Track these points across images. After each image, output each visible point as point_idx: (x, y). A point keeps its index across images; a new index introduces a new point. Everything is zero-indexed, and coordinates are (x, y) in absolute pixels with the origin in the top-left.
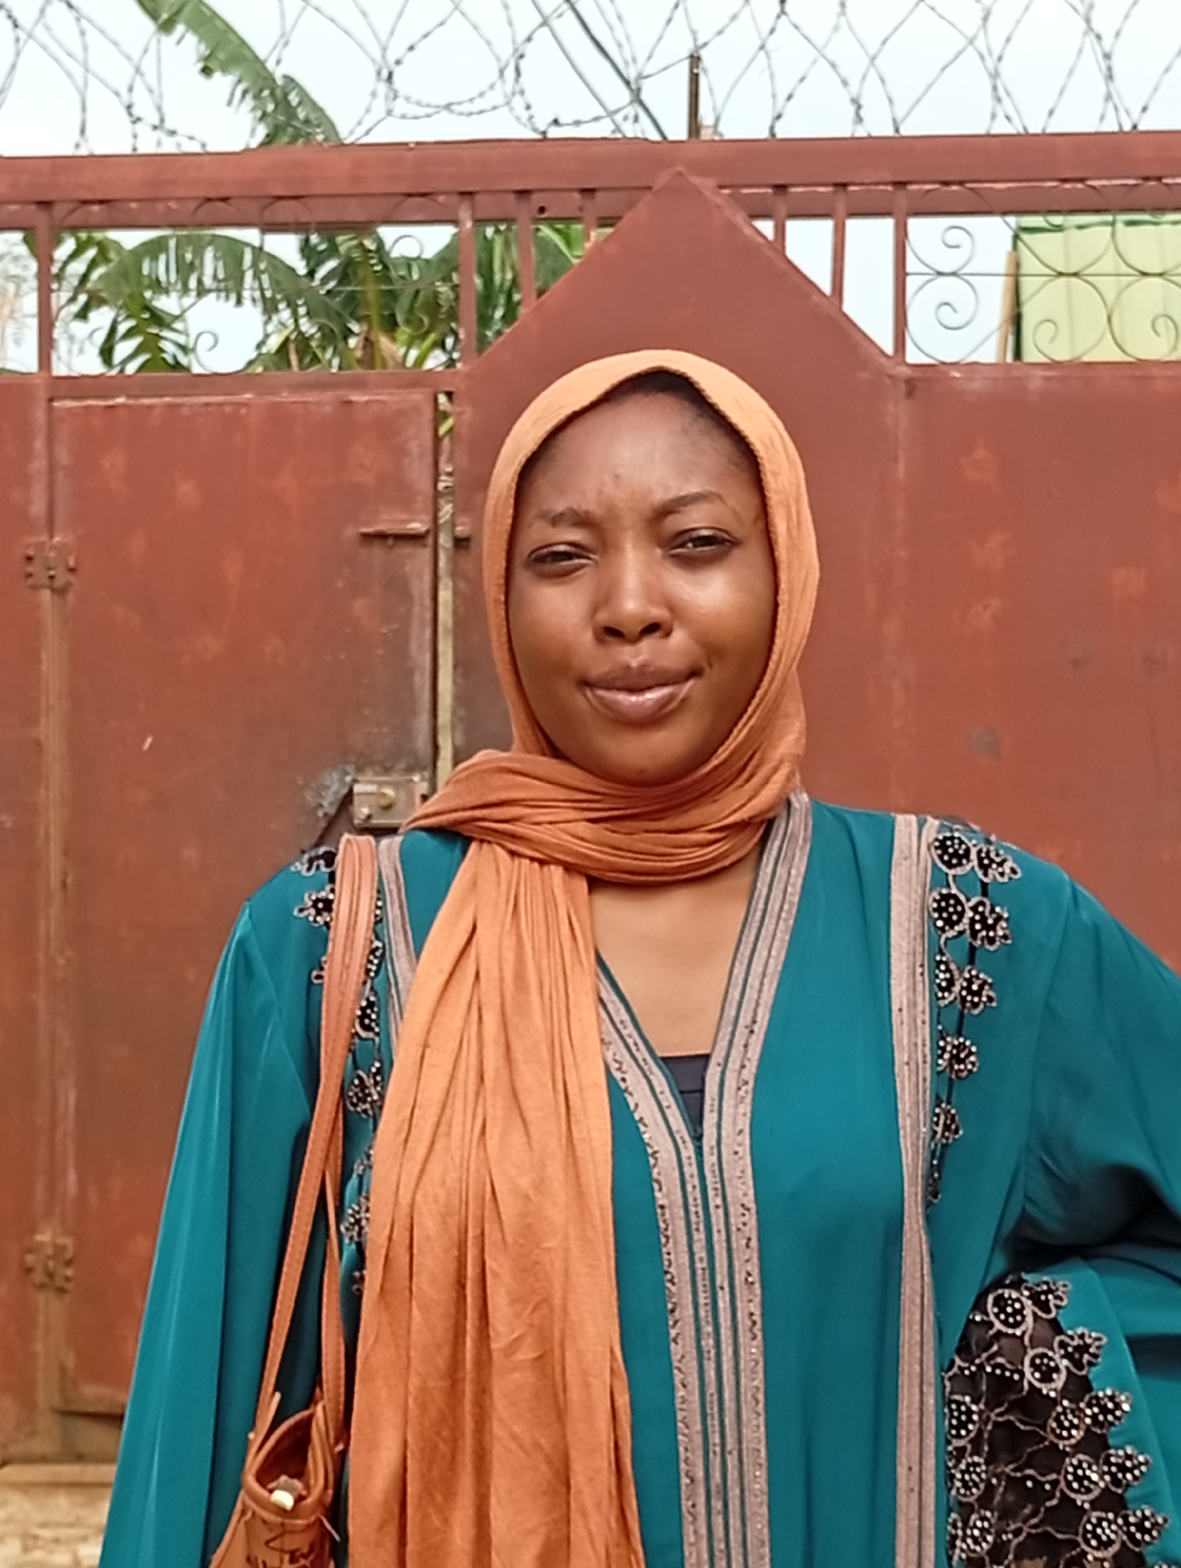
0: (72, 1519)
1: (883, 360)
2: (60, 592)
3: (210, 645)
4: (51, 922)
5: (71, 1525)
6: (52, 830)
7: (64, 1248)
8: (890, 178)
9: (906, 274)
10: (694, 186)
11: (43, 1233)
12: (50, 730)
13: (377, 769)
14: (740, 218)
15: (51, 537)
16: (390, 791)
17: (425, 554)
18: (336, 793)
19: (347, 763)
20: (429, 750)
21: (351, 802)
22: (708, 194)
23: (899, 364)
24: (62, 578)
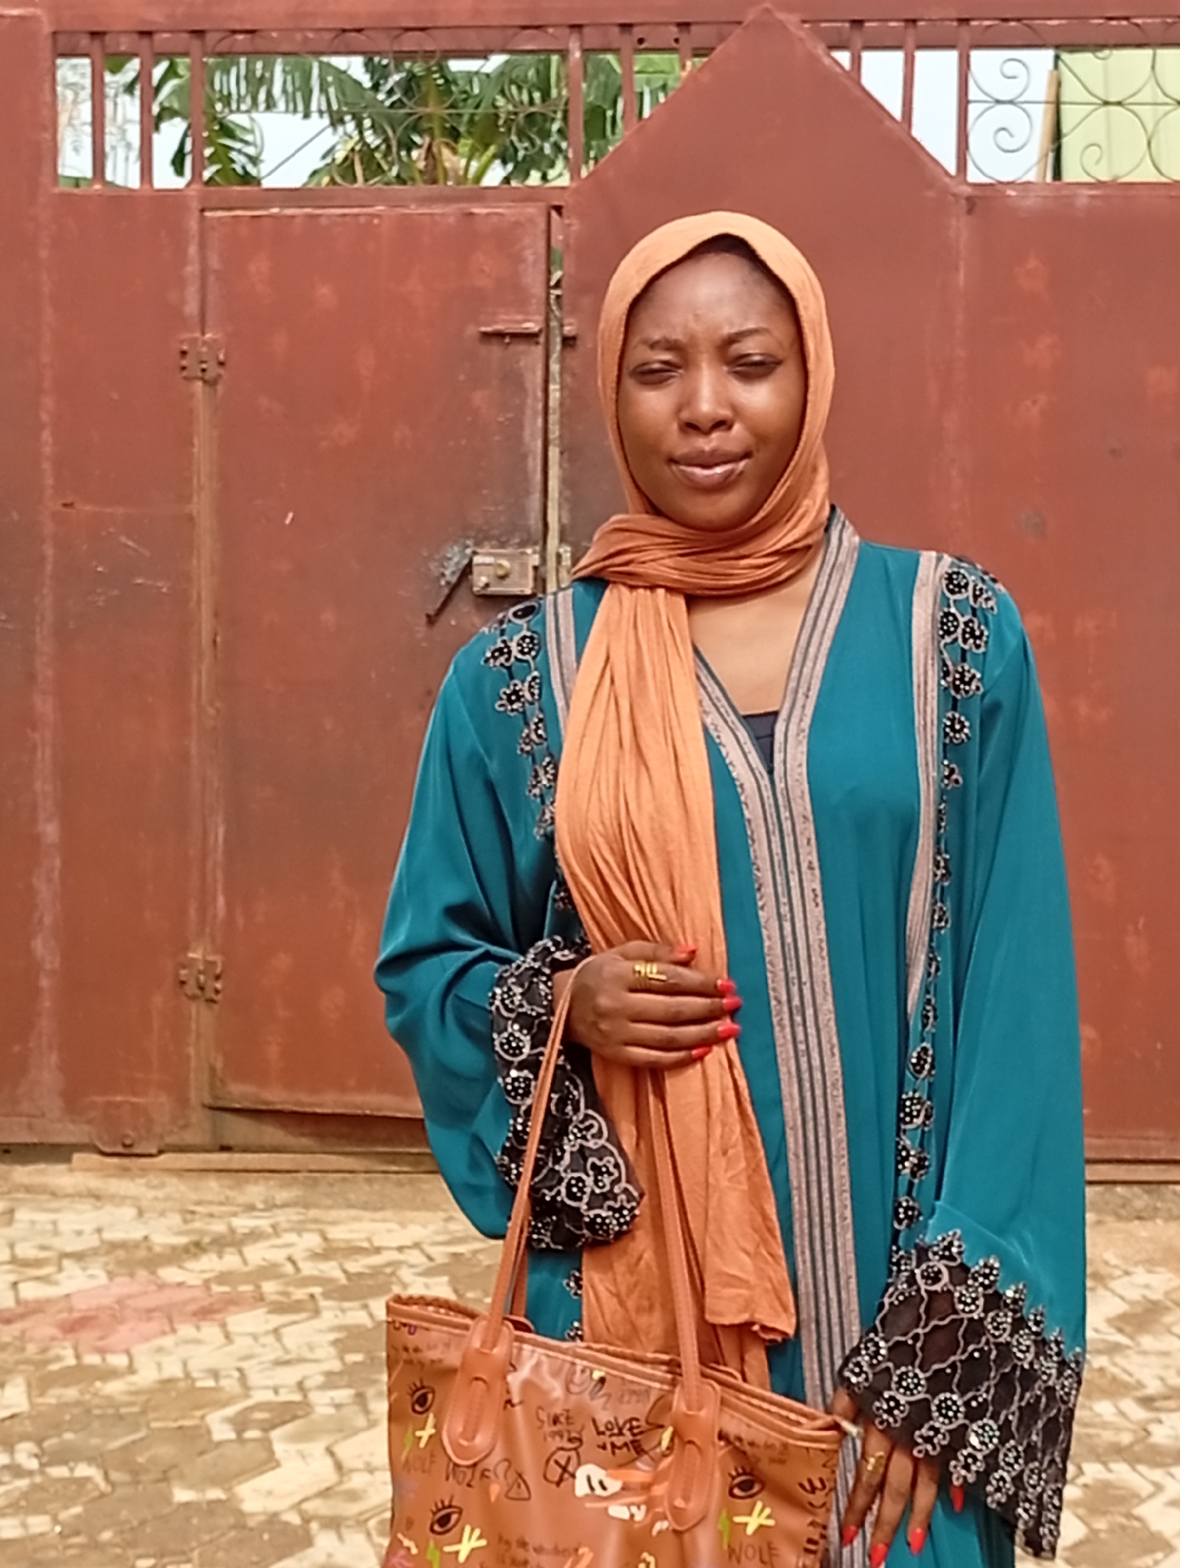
0: (222, 1198)
1: (947, 180)
2: (212, 383)
3: (345, 431)
4: (203, 675)
5: (221, 1204)
6: (203, 594)
7: (214, 963)
8: (956, 15)
9: (968, 102)
10: (780, 22)
11: (195, 951)
12: (202, 506)
13: (494, 542)
14: (820, 50)
15: (203, 334)
16: (505, 563)
17: (539, 351)
18: (457, 563)
19: (468, 538)
20: (540, 526)
21: (471, 572)
22: (792, 29)
23: (960, 183)
24: (213, 371)
